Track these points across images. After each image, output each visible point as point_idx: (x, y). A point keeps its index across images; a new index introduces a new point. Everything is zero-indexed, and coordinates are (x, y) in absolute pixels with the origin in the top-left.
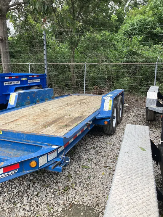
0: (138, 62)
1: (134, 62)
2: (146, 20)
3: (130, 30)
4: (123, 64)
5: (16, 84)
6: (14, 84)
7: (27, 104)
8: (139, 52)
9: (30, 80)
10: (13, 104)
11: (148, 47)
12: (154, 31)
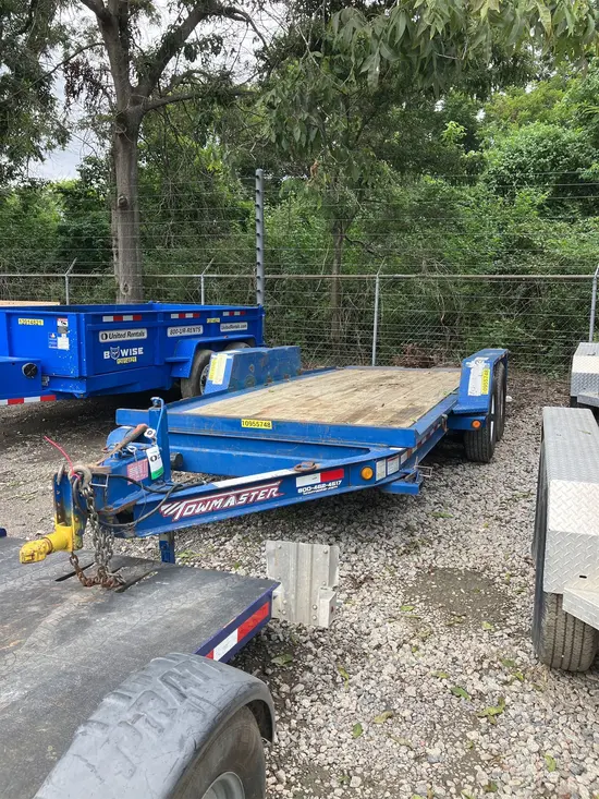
0: (536, 272)
1: (525, 271)
2: (557, 137)
3: (506, 168)
4: (490, 279)
5: (193, 333)
6: (189, 334)
7: (249, 386)
8: (537, 242)
9: (225, 325)
10: (221, 383)
11: (564, 225)
12: (585, 173)
